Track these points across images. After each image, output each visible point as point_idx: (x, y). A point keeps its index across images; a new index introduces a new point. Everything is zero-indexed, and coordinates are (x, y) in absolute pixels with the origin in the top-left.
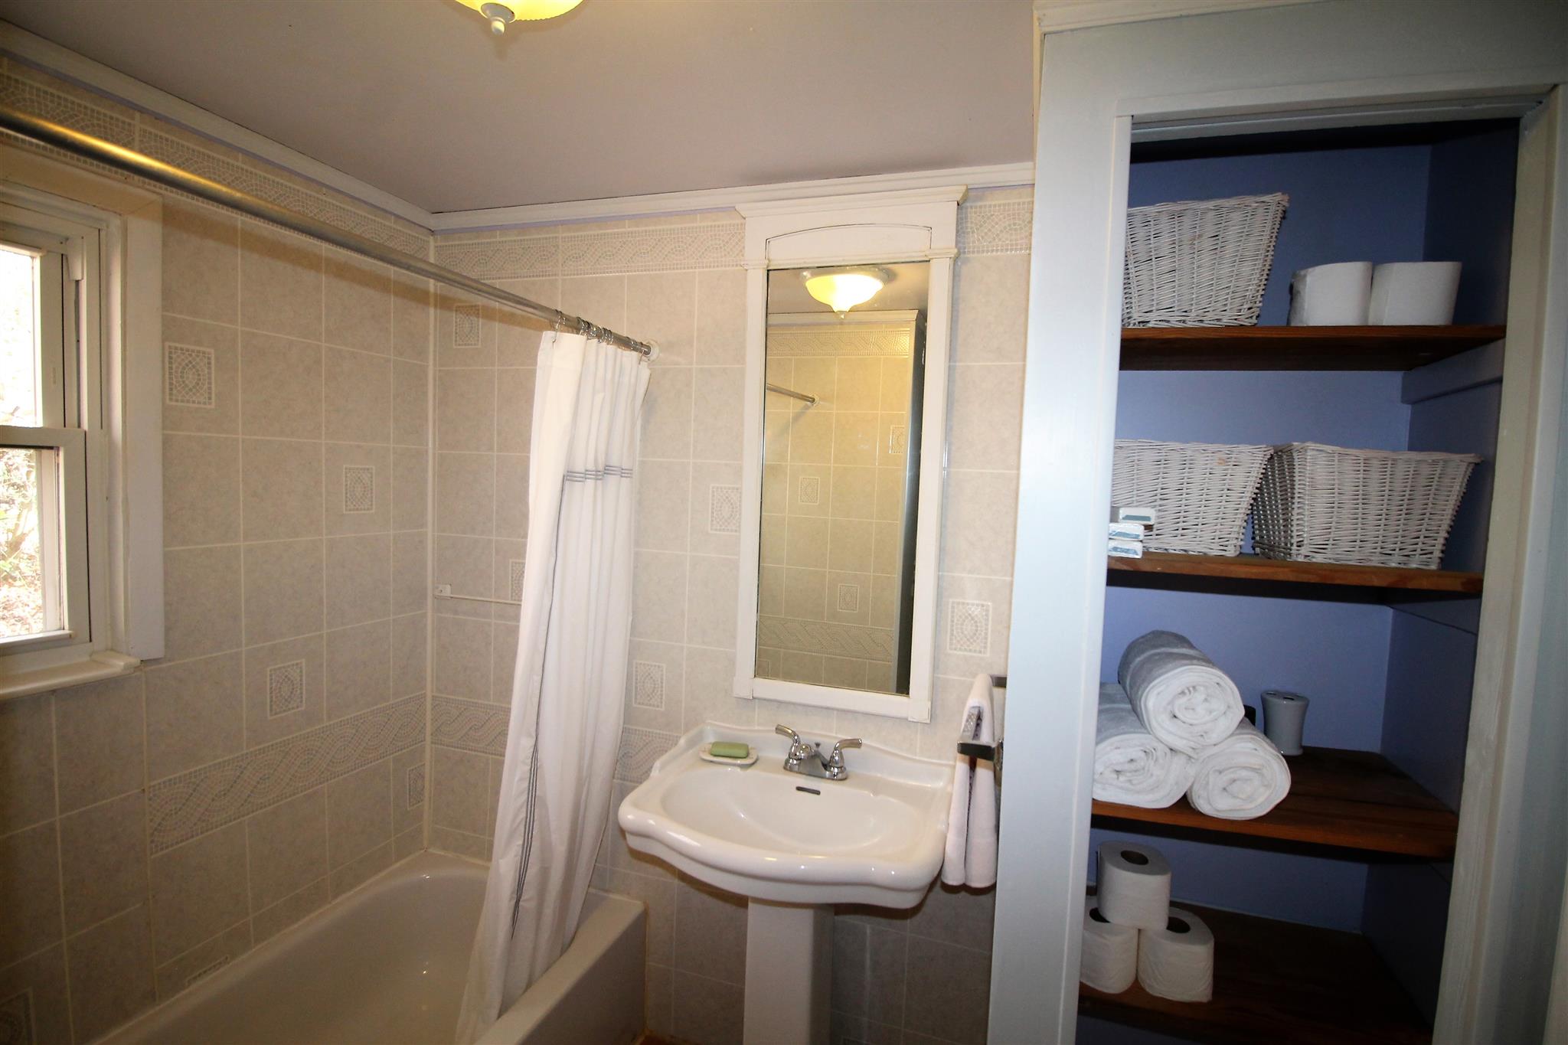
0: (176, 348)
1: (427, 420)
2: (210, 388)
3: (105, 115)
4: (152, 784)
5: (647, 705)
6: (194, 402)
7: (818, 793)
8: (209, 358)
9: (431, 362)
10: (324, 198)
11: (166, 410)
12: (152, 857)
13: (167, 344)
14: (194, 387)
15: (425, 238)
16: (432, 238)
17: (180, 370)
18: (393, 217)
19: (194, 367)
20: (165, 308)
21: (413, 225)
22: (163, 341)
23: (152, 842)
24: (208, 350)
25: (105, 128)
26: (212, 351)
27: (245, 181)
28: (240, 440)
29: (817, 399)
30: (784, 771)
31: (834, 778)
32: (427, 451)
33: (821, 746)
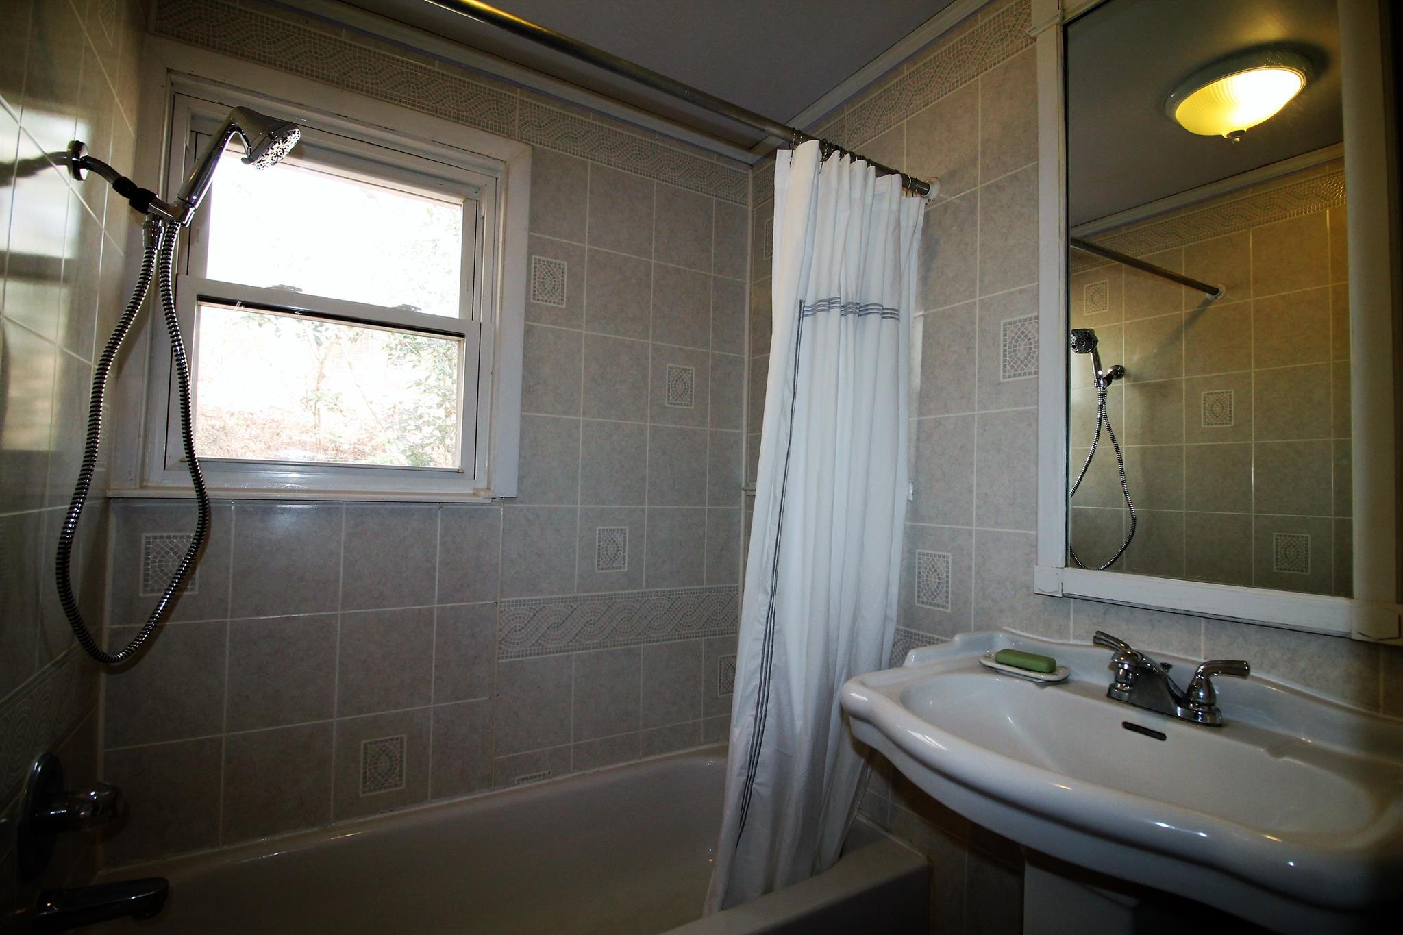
0: (539, 260)
1: (743, 331)
2: (563, 292)
3: (497, 92)
4: (503, 600)
5: (930, 604)
6: (550, 302)
7: (1161, 736)
8: (563, 269)
9: (748, 280)
10: (656, 142)
11: (528, 305)
12: (500, 661)
13: (533, 257)
14: (551, 290)
15: (745, 172)
16: (751, 171)
17: (541, 277)
18: (715, 155)
19: (552, 275)
20: (531, 230)
21: (734, 161)
22: (530, 255)
23: (500, 648)
24: (562, 262)
25: (497, 101)
26: (566, 263)
27: (594, 133)
28: (584, 335)
29: (1222, 288)
30: (1106, 699)
31: (1190, 719)
32: (743, 359)
33: (1171, 670)
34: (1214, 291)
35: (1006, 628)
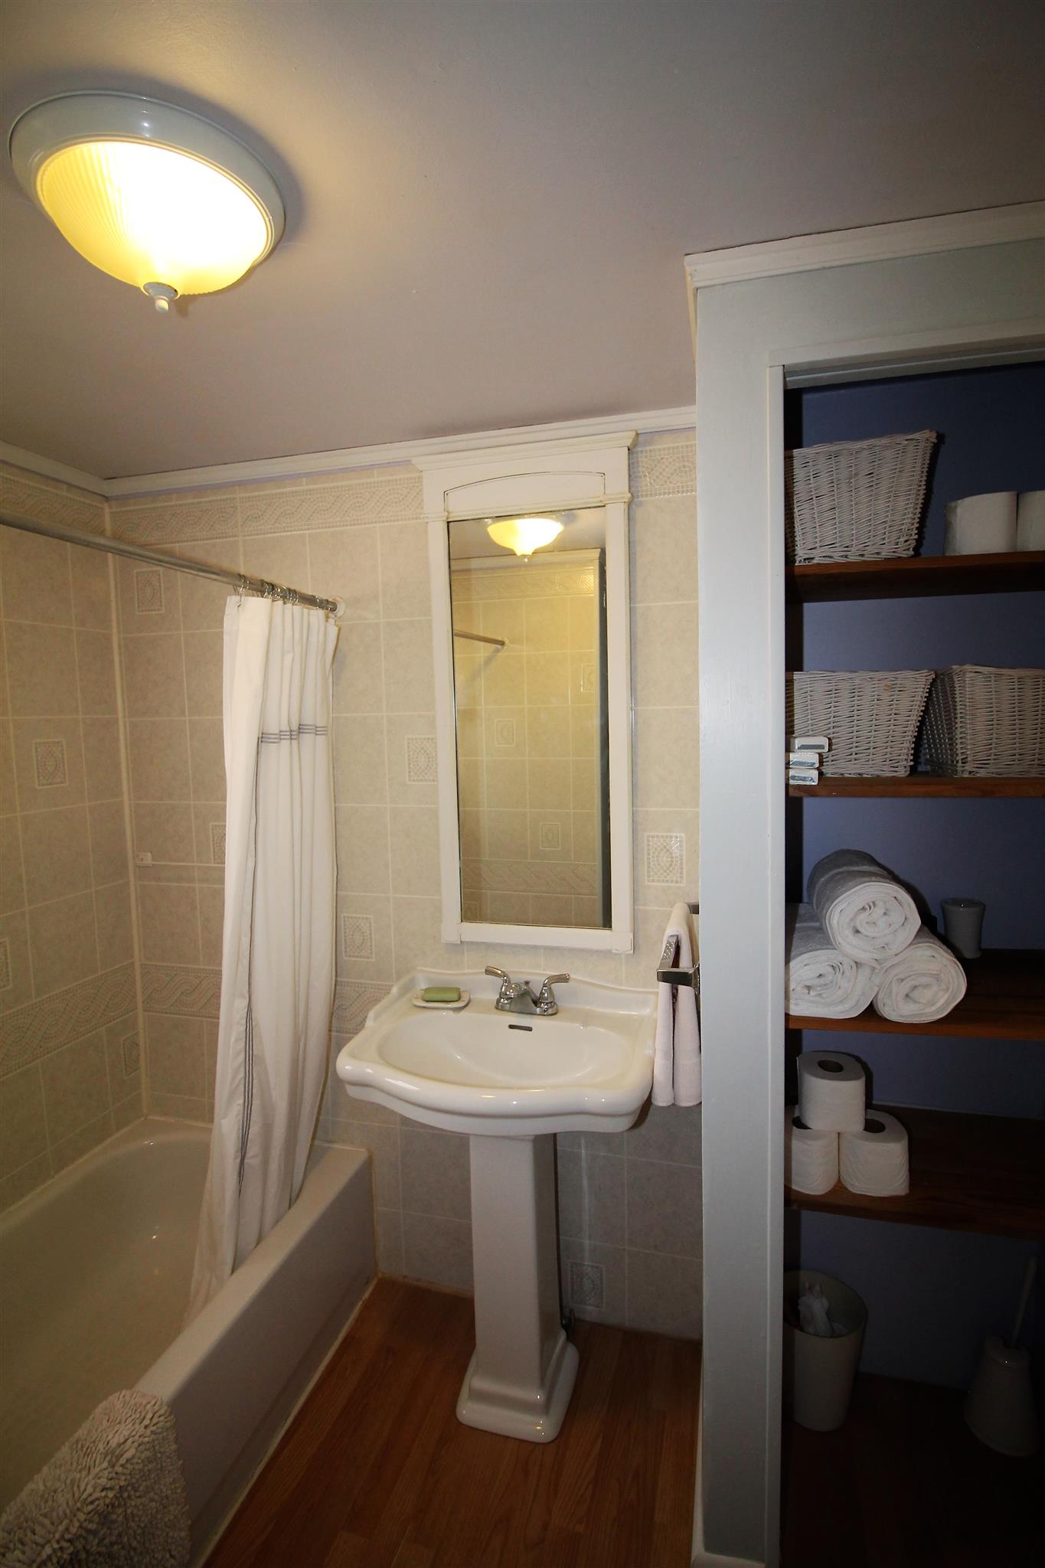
1: (114, 689)
5: (357, 957)
7: (530, 1029)
9: (115, 630)
15: (100, 505)
16: (106, 504)
18: (65, 486)
21: (86, 493)
29: (507, 641)
30: (496, 1010)
31: (544, 1013)
32: (117, 720)
33: (530, 984)
34: (502, 643)
35: (419, 968)
